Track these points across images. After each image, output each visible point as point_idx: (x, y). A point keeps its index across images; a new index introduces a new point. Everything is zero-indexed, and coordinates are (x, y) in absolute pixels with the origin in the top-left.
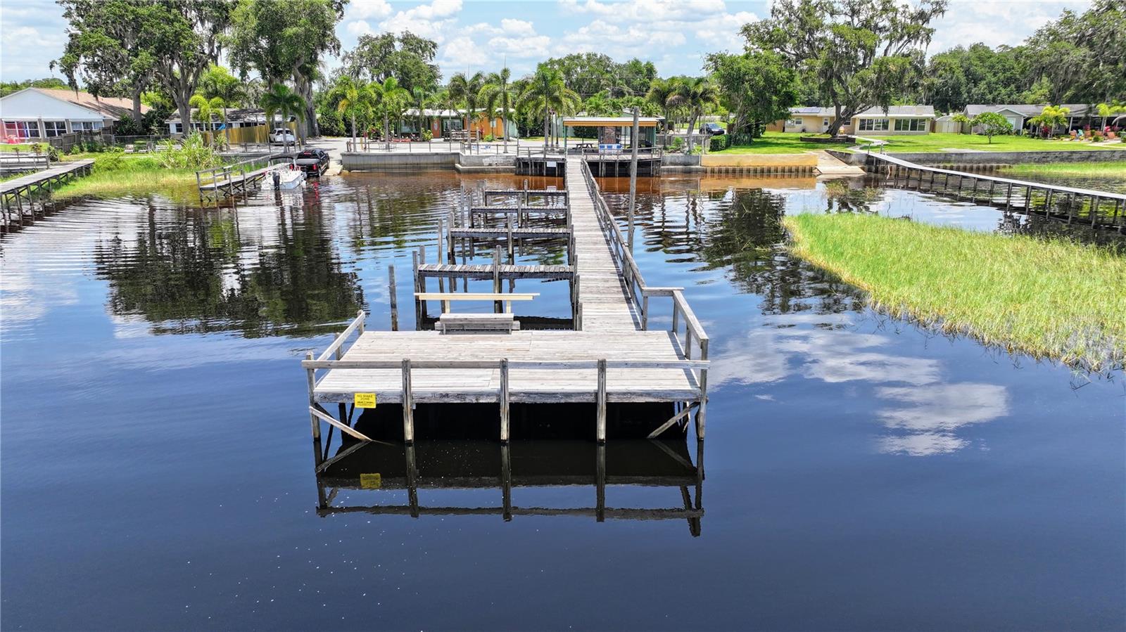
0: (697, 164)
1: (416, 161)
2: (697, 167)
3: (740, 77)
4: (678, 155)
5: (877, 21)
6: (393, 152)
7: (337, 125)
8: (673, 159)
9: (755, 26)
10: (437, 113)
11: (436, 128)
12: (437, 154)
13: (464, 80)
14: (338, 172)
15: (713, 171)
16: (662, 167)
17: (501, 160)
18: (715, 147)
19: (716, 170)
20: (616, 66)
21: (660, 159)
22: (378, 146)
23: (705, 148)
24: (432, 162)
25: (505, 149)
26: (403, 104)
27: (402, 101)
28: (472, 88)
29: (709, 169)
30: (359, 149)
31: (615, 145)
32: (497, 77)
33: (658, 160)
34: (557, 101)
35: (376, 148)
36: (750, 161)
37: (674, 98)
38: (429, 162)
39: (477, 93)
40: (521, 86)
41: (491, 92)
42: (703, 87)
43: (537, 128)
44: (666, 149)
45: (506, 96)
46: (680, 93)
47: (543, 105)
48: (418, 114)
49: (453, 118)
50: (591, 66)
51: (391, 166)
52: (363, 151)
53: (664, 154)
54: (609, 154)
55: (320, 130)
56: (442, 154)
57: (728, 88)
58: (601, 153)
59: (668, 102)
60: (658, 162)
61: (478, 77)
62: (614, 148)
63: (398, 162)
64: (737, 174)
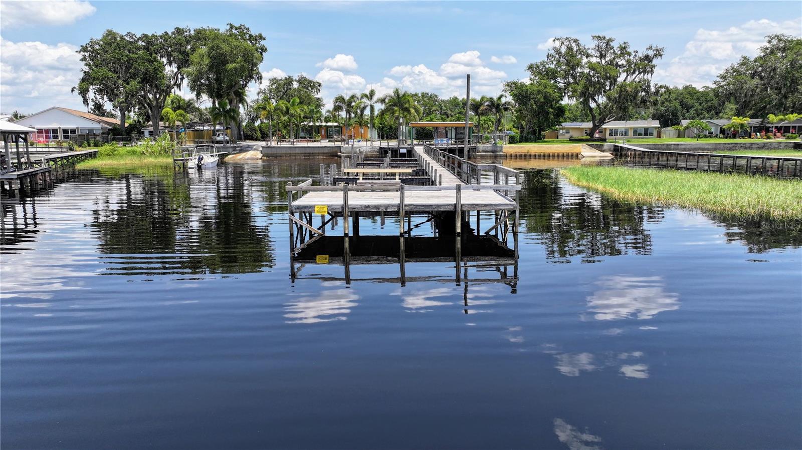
0: (501, 151)
1: (312, 151)
2: (500, 153)
3: (527, 96)
4: (488, 145)
5: (618, 61)
6: (296, 146)
7: (256, 133)
8: (484, 148)
9: (536, 65)
10: (324, 124)
11: (323, 133)
12: (326, 147)
13: (344, 99)
14: (260, 157)
15: (511, 156)
17: (369, 149)
18: (512, 140)
19: (513, 155)
20: (441, 101)
21: (476, 148)
22: (286, 143)
23: (505, 142)
24: (322, 152)
25: (372, 143)
26: (302, 115)
27: (302, 114)
28: (349, 104)
29: (508, 154)
30: (273, 144)
31: (446, 139)
32: (366, 96)
33: (474, 148)
34: (407, 110)
35: (284, 144)
36: (536, 149)
37: (483, 108)
38: (320, 152)
39: (352, 107)
40: (383, 101)
41: (362, 105)
42: (503, 100)
43: (391, 134)
44: (479, 142)
45: (372, 108)
46: (487, 105)
47: (397, 114)
48: (311, 124)
49: (335, 127)
50: (424, 101)
51: (295, 155)
52: (276, 145)
53: (478, 145)
54: (442, 144)
55: (244, 136)
56: (329, 147)
57: (520, 104)
58: (436, 144)
59: (480, 111)
60: (474, 150)
61: (353, 97)
62: (445, 142)
63: (299, 152)
64: (528, 158)
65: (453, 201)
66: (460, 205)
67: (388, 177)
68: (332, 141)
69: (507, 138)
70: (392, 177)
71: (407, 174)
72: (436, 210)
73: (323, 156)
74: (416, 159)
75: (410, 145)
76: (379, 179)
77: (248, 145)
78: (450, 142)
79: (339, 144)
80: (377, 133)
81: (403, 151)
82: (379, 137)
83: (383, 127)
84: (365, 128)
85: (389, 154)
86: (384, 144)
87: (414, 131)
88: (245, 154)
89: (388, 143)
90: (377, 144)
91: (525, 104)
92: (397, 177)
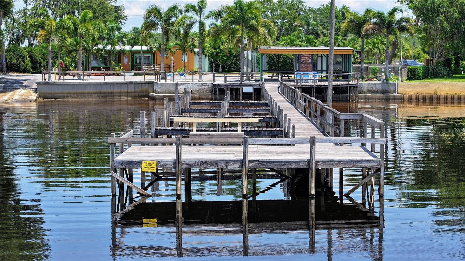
0: (395, 91)
1: (110, 90)
2: (394, 94)
3: (434, 9)
4: (375, 82)
6: (87, 81)
7: (24, 61)
8: (370, 86)
10: (128, 48)
11: (126, 62)
12: (131, 83)
13: (159, 12)
14: (34, 98)
15: (410, 99)
16: (359, 95)
17: (196, 87)
18: (412, 75)
19: (414, 97)
20: (309, 10)
21: (357, 86)
22: (72, 77)
23: (402, 77)
24: (126, 90)
25: (200, 78)
26: (97, 36)
27: (97, 33)
28: (167, 20)
29: (406, 96)
30: (54, 78)
31: (312, 73)
32: (193, 8)
33: (354, 87)
34: (254, 29)
35: (69, 79)
36: (447, 89)
37: (368, 27)
38: (123, 90)
39: (172, 24)
40: (218, 15)
41: (187, 22)
42: (398, 16)
43: (229, 63)
44: (362, 78)
45: (202, 25)
46: (375, 23)
47: (239, 35)
48: (109, 48)
49: (144, 52)
50: (282, 10)
51: (85, 95)
52: (57, 81)
53: (361, 81)
54: (306, 81)
55: (7, 66)
56: (136, 83)
57: (424, 21)
58: (297, 80)
59: (363, 32)
60: (355, 89)
61: (173, 8)
62: (311, 77)
63: (92, 91)
64: (435, 101)
65: (306, 157)
66: (314, 162)
67: (228, 129)
68: (139, 74)
69: (405, 72)
70: (232, 129)
71: (253, 125)
72: (285, 167)
73: (127, 96)
74: (267, 104)
75: (258, 81)
76: (215, 131)
77: (15, 80)
78: (318, 78)
79: (150, 78)
80: (207, 61)
81: (248, 90)
82: (211, 67)
83: (218, 53)
84: (191, 55)
85: (228, 96)
86: (220, 79)
87: (265, 60)
88: (11, 93)
89: (226, 79)
90: (209, 78)
91: (431, 21)
92: (240, 128)
